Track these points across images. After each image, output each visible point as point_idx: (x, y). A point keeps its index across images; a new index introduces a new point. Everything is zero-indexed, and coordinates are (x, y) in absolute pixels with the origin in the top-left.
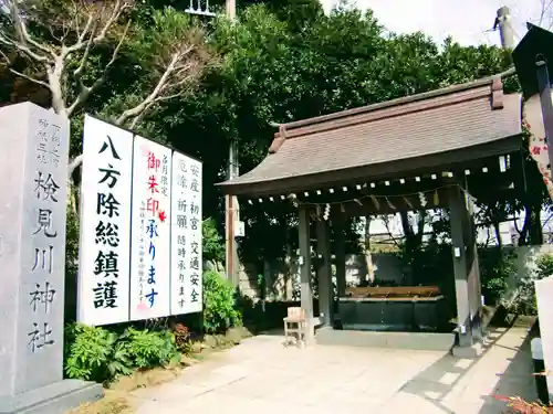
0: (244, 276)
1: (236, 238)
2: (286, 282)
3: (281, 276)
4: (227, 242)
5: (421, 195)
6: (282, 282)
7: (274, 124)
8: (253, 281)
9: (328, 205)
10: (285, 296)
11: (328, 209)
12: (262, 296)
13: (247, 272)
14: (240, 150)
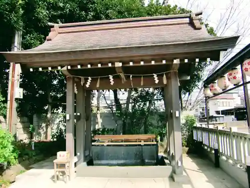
0: (20, 126)
1: (16, 99)
2: (47, 129)
3: (44, 125)
4: (9, 102)
5: (155, 76)
6: (45, 129)
7: (50, 24)
8: (26, 128)
9: (90, 78)
10: (46, 137)
11: (89, 81)
12: (31, 138)
13: (22, 122)
14: (23, 38)
